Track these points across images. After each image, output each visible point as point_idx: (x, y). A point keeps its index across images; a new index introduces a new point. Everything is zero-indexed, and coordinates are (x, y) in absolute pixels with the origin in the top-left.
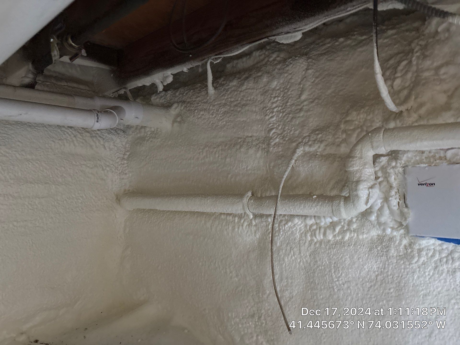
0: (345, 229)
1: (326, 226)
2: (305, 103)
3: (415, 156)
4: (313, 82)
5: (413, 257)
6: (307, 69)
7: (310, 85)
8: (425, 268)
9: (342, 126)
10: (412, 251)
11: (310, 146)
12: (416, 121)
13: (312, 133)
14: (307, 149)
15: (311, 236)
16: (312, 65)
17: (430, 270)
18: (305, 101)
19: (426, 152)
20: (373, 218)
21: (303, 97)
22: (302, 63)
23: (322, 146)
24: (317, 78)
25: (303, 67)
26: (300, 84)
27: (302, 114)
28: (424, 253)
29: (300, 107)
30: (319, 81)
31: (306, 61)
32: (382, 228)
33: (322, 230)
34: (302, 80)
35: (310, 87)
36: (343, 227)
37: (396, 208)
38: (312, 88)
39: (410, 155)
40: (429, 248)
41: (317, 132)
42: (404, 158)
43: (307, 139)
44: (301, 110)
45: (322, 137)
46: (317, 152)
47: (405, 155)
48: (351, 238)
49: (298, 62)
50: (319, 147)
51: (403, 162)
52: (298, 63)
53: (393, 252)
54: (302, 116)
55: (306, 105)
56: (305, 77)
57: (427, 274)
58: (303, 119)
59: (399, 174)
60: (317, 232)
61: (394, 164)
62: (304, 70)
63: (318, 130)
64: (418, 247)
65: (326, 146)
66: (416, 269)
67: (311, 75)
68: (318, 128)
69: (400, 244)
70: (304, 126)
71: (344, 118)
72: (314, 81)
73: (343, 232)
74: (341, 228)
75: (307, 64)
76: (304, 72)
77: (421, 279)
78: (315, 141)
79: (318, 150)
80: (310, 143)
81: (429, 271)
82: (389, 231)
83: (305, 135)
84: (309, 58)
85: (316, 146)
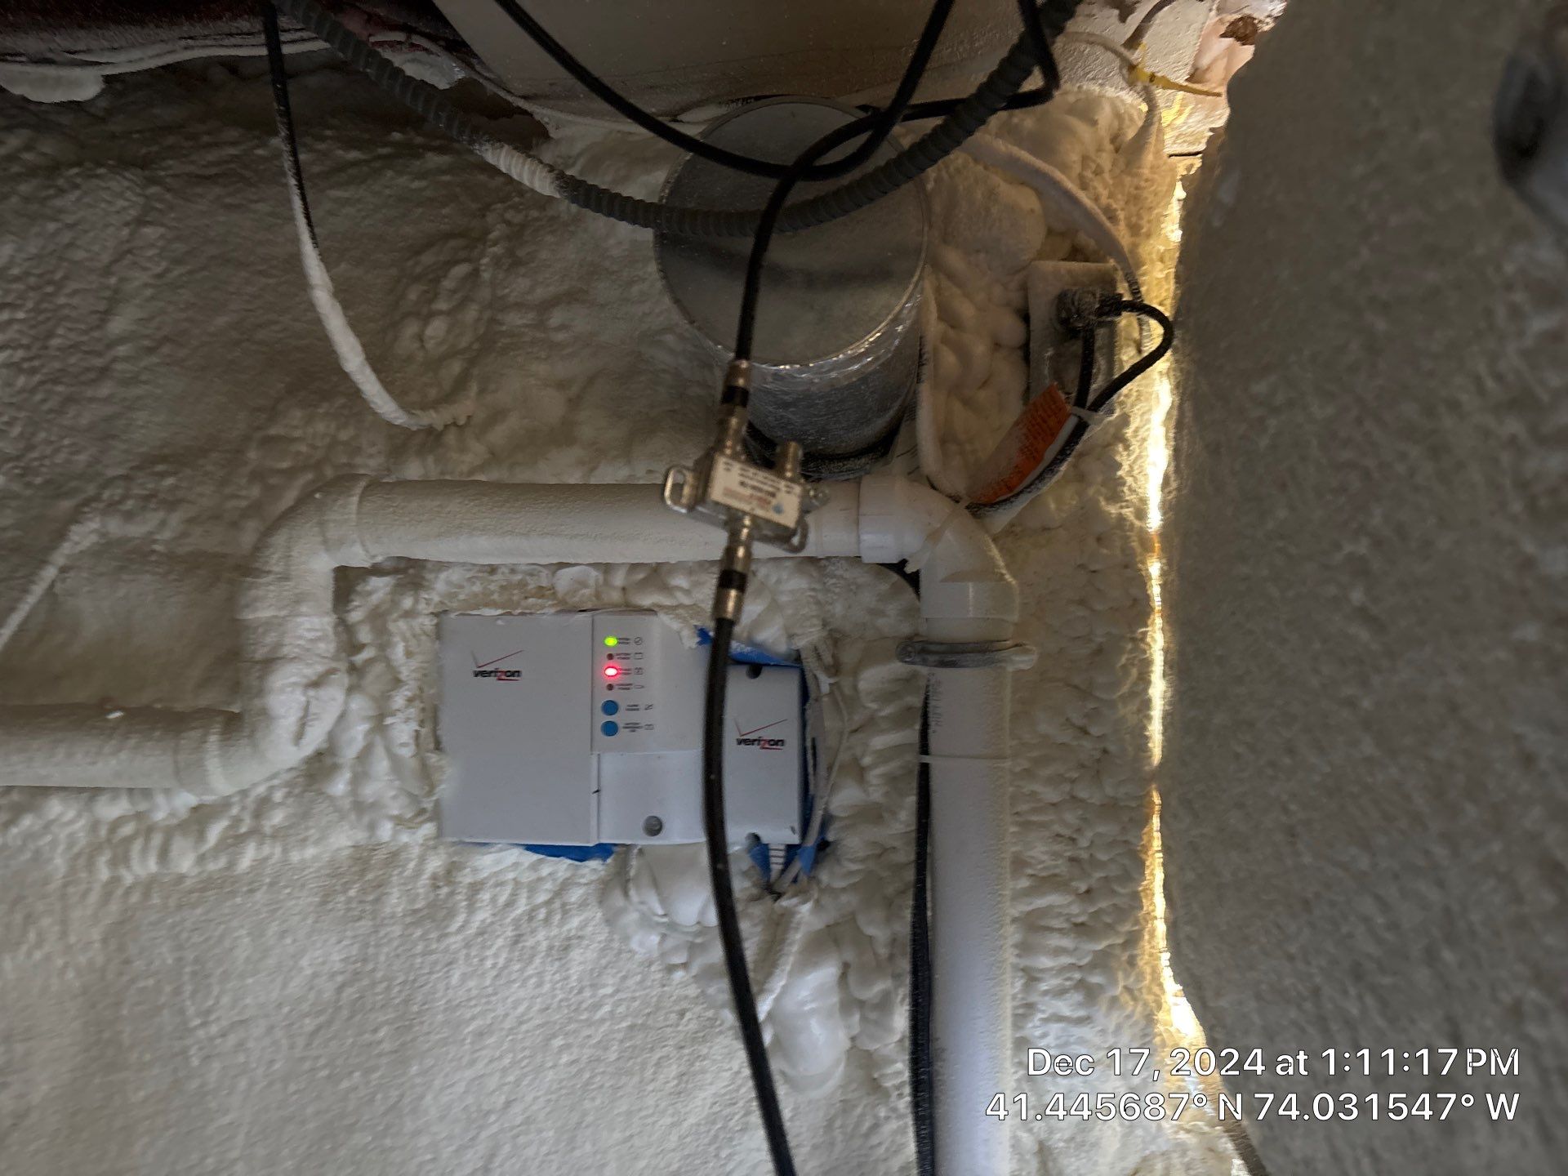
0: (243, 830)
1: (175, 821)
2: (122, 350)
3: (469, 579)
4: (159, 276)
5: (451, 914)
6: (140, 222)
7: (146, 285)
8: (484, 947)
9: (252, 455)
10: (452, 894)
11: (129, 516)
12: (482, 468)
13: (139, 468)
14: (115, 527)
15: (113, 863)
16: (160, 211)
17: (499, 949)
18: (121, 340)
19: (500, 571)
20: (339, 786)
21: (118, 325)
22: (121, 195)
23: (176, 519)
24: (178, 261)
25: (124, 209)
26: (107, 271)
27: (105, 389)
28: (485, 896)
29: (101, 360)
30: (181, 275)
31: (138, 190)
32: (366, 819)
33: (157, 840)
34: (115, 261)
35: (149, 292)
36: (237, 821)
37: (407, 752)
38: (152, 298)
39: (455, 575)
40: (502, 878)
41: (160, 468)
42: (440, 586)
43: (119, 491)
44: (104, 372)
45: (176, 487)
46: (155, 541)
47: (443, 576)
48: (261, 863)
49: (103, 184)
50: (163, 524)
51: (436, 599)
52: (105, 189)
53: (395, 902)
54: (107, 400)
55: (126, 359)
56: (129, 251)
57: (489, 963)
58: (108, 410)
59: (424, 638)
60: (137, 846)
61: (407, 602)
62: (127, 224)
63: (164, 459)
64: (468, 880)
65: (191, 521)
66: (456, 952)
67: (152, 245)
68: (166, 451)
69: (418, 873)
70: (114, 437)
71: (259, 428)
72: (167, 271)
73: (233, 841)
74: (230, 827)
75: (141, 200)
76: (125, 232)
77: (472, 983)
78: (147, 498)
79: (158, 537)
80: (129, 504)
81: (496, 955)
82: (386, 831)
83: (111, 472)
84: (153, 181)
85: (153, 519)
